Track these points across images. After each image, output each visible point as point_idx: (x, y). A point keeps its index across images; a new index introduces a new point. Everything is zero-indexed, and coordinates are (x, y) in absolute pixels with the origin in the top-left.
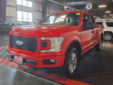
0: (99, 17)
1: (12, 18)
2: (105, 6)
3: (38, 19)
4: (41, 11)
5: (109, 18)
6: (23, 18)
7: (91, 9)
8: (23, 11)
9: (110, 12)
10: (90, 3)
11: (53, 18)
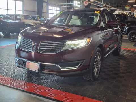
0: (120, 9)
3: (32, 11)
5: (133, 10)
9: (135, 1)
11: (53, 10)
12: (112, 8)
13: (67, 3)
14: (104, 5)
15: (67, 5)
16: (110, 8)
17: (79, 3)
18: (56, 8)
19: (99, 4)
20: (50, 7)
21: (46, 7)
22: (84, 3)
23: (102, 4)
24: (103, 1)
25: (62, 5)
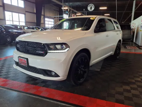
2: (106, 8)
4: (35, 12)
6: (13, 21)
7: (93, 11)
10: (92, 4)
11: (48, 21)
13: (59, 16)
18: (50, 19)
20: (46, 19)
21: (43, 19)
25: (55, 18)
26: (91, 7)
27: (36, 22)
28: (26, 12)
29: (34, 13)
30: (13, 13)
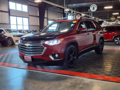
0: (106, 20)
1: (4, 25)
2: (111, 7)
3: (35, 25)
5: (117, 21)
6: (17, 25)
7: (96, 11)
8: (17, 16)
9: (118, 13)
10: (95, 5)
12: (100, 20)
13: (63, 18)
14: (93, 18)
15: (63, 19)
16: (98, 20)
17: (73, 17)
19: (89, 17)
20: (50, 22)
21: (46, 22)
22: (77, 17)
23: (92, 17)
24: (93, 15)
26: (94, 7)
27: (39, 25)
28: (30, 15)
29: (38, 16)
30: (17, 17)
